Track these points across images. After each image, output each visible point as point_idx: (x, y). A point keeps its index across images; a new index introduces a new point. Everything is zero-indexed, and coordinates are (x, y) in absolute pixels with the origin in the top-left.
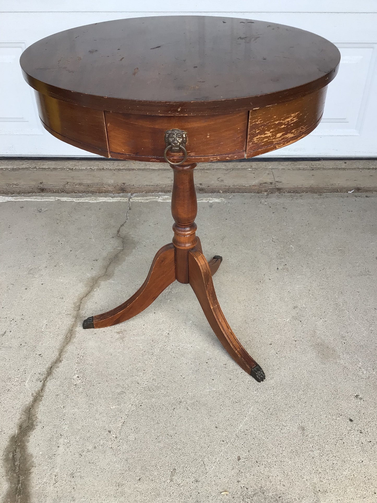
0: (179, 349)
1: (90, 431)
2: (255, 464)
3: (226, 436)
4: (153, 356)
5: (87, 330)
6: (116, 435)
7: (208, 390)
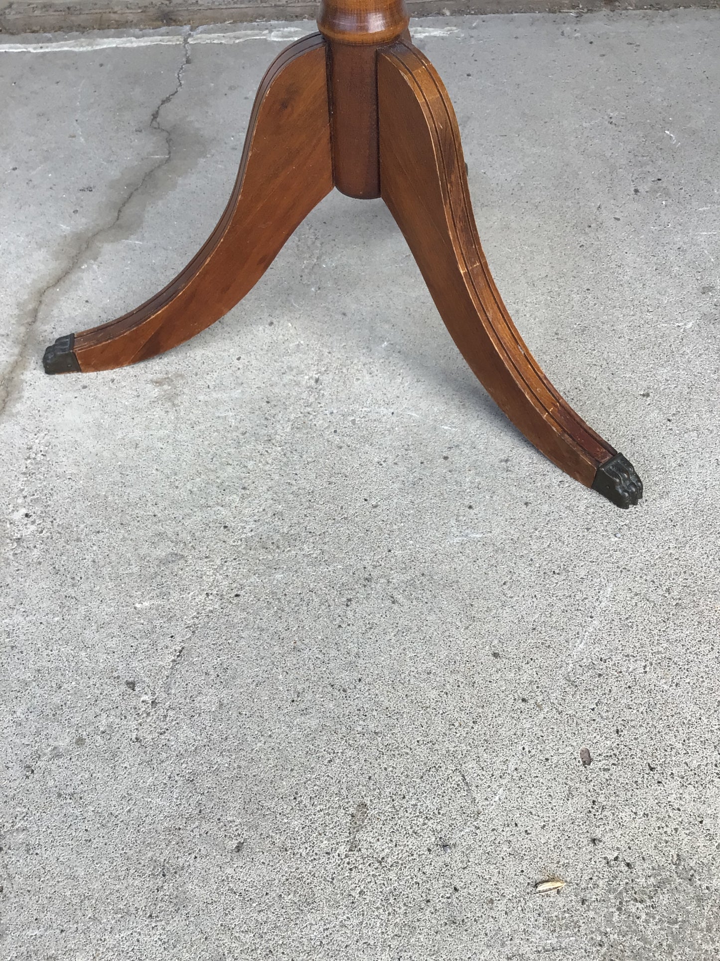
0: (353, 422)
1: (65, 686)
2: (646, 776)
3: (531, 682)
4: (270, 445)
5: (60, 377)
6: (153, 694)
7: (456, 540)
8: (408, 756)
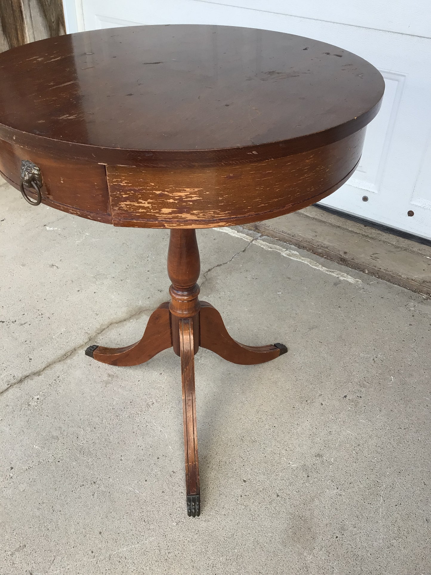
0: (147, 426)
7: (131, 489)
8: (48, 542)
